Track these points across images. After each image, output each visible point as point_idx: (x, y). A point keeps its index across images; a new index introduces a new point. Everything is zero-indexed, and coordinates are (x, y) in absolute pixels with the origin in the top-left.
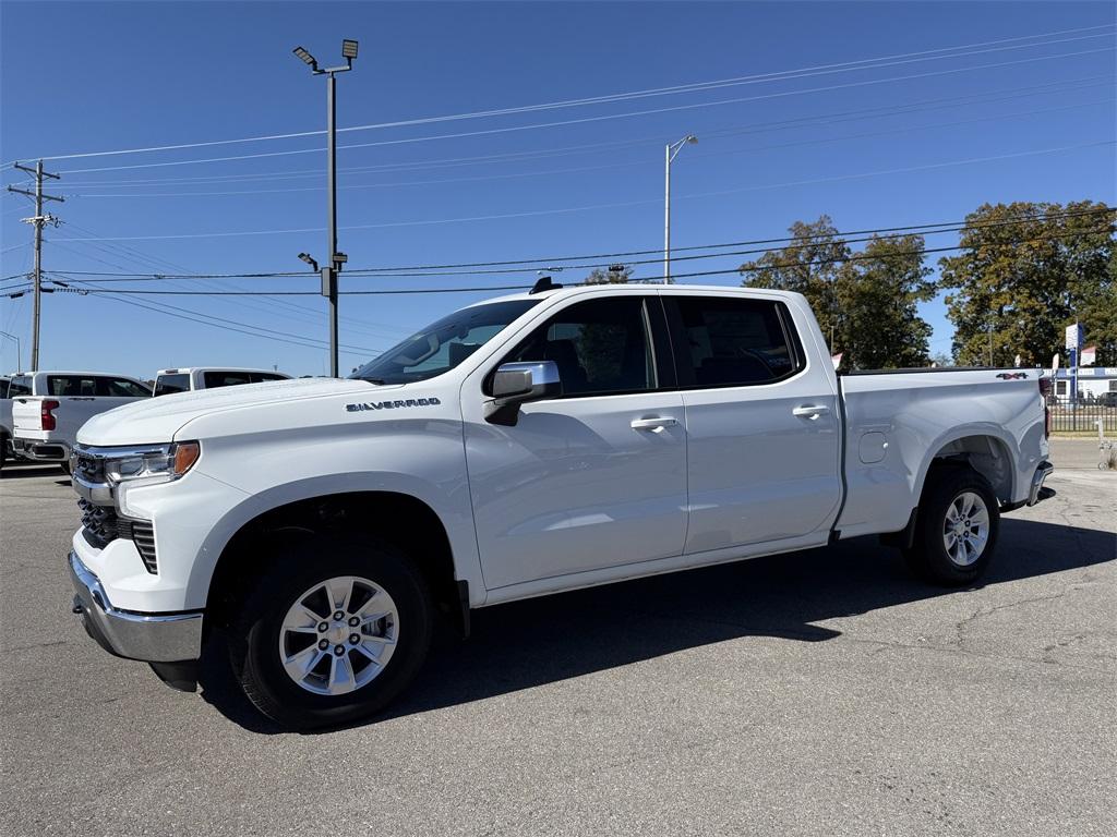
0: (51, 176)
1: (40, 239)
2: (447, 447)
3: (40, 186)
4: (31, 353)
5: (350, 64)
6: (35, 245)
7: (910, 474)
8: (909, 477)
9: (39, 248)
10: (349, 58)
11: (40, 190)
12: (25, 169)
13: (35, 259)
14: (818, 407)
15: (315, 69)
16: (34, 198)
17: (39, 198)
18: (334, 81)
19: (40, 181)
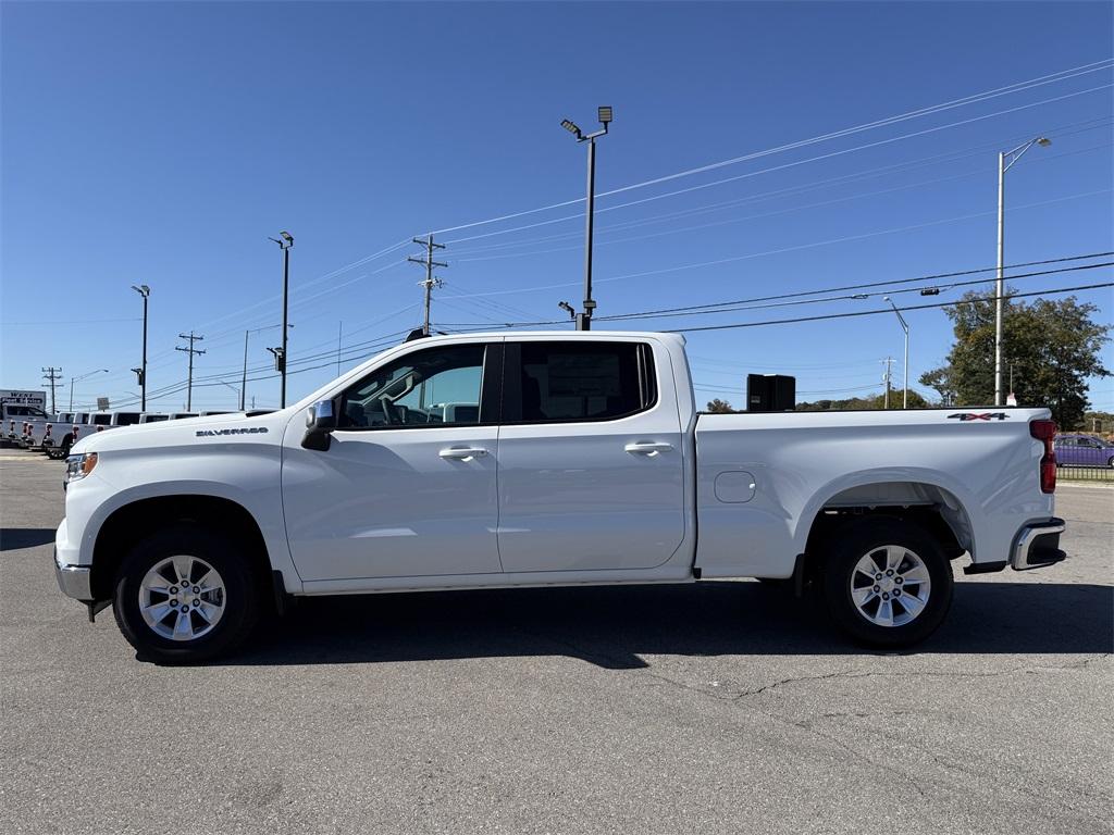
0: (439, 246)
1: (429, 298)
2: (270, 465)
3: (430, 255)
5: (606, 128)
6: (426, 303)
7: (790, 518)
8: (788, 521)
9: (428, 306)
10: (606, 123)
11: (430, 259)
12: (420, 242)
14: (657, 444)
15: (579, 137)
16: (426, 265)
17: (430, 265)
18: (593, 145)
19: (431, 251)
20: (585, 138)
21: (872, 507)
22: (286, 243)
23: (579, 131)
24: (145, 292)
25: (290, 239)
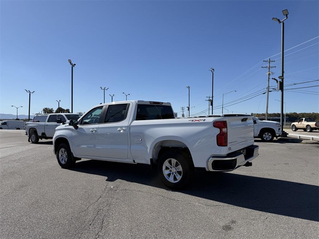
0: (273, 61)
3: (269, 65)
4: (266, 107)
5: (287, 17)
6: (268, 80)
8: (147, 149)
11: (269, 66)
12: (266, 61)
13: (268, 84)
14: (123, 129)
17: (269, 68)
18: (283, 24)
19: (269, 63)
20: (281, 22)
21: (170, 147)
22: (213, 71)
23: (279, 20)
24: (189, 87)
25: (213, 69)
